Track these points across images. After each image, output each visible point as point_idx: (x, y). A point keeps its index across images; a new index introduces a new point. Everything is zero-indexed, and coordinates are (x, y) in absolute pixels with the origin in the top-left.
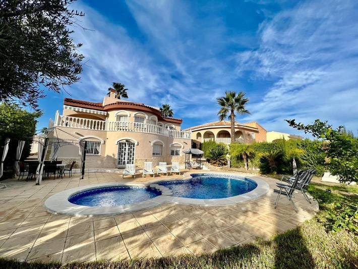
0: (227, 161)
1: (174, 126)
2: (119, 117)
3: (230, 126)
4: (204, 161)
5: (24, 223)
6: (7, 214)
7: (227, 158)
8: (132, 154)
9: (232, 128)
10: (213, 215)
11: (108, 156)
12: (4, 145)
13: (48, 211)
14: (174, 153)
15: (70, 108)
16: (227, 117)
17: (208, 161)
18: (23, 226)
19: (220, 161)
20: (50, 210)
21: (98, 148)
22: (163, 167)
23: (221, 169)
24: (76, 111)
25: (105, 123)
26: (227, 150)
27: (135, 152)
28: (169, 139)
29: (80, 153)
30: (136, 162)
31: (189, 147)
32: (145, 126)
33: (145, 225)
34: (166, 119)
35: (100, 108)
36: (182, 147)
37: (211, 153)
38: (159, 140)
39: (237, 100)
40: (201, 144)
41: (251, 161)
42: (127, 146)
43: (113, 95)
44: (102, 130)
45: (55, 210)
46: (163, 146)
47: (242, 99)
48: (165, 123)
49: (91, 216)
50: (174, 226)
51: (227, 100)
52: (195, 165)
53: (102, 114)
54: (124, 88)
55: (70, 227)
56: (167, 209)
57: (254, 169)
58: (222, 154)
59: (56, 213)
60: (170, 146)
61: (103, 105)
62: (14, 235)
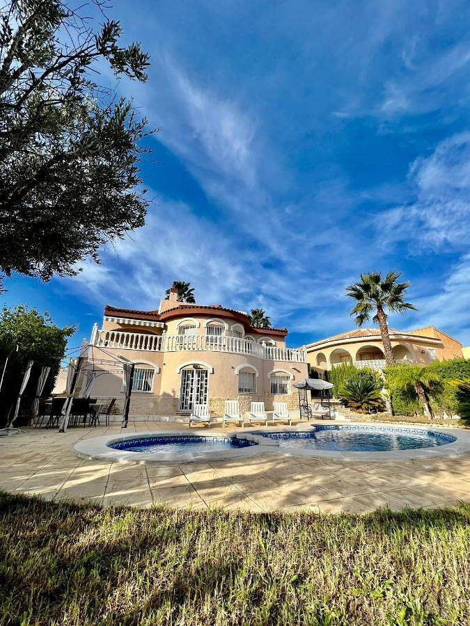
0: (383, 403)
1: (273, 342)
2: (182, 329)
3: (380, 337)
4: (337, 404)
5: (46, 466)
6: (25, 457)
7: (384, 398)
8: (203, 390)
9: (386, 340)
10: (360, 472)
11: (165, 394)
12: (25, 370)
13: (79, 456)
14: (277, 389)
15: (113, 320)
16: (371, 319)
17: (345, 403)
18: (45, 469)
19: (368, 403)
20: (81, 454)
21: (149, 381)
22: (258, 412)
23: (373, 418)
24: (120, 324)
25: (160, 339)
26: (381, 380)
27: (208, 386)
28: (267, 364)
29: (124, 383)
30: (210, 405)
31: (304, 377)
32: (224, 342)
33: (232, 477)
34: (259, 331)
35: (155, 318)
36: (292, 378)
37: (348, 388)
38: (248, 365)
39: (386, 287)
40: (326, 372)
41: (437, 400)
42: (195, 375)
43: (174, 296)
44: (157, 350)
45: (89, 453)
46: (257, 375)
47: (395, 285)
48: (257, 336)
49: (142, 463)
50: (284, 482)
51: (366, 287)
52: (318, 411)
53: (158, 326)
54: (190, 288)
55: (111, 472)
56: (270, 461)
57: (445, 416)
58: (372, 389)
59: (90, 458)
60: (269, 377)
61: (159, 313)
62: (34, 476)
